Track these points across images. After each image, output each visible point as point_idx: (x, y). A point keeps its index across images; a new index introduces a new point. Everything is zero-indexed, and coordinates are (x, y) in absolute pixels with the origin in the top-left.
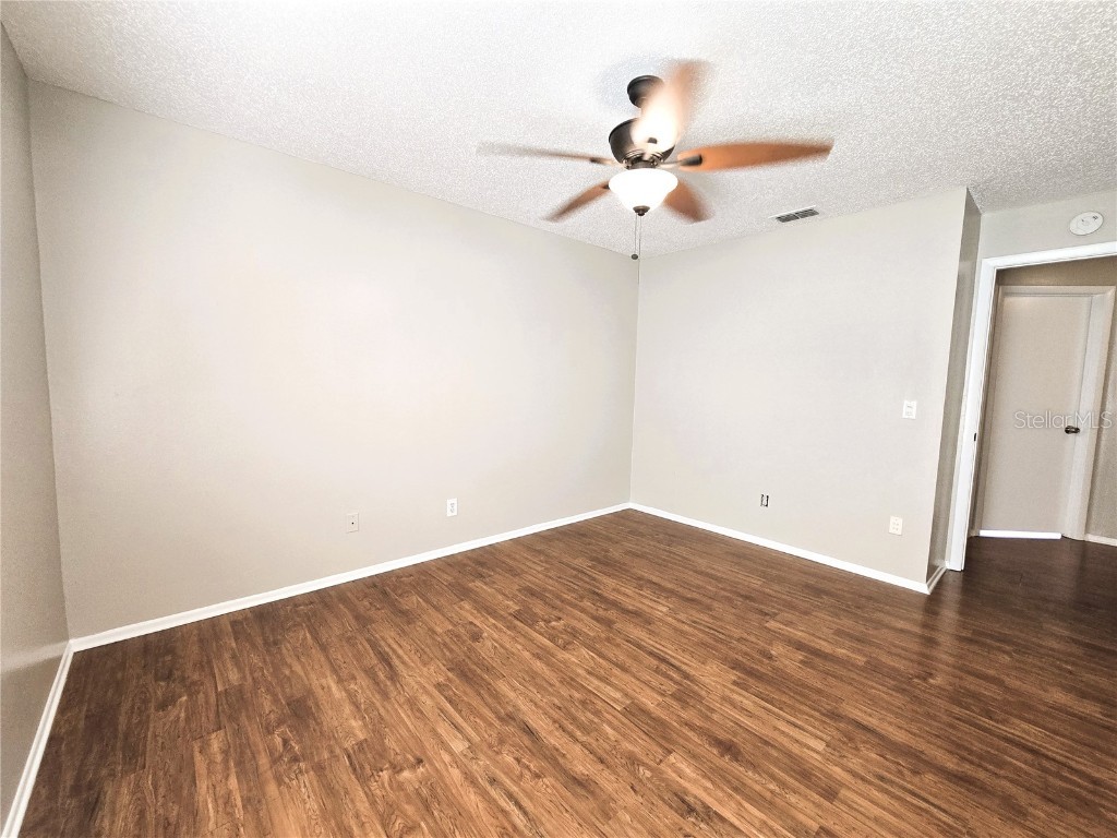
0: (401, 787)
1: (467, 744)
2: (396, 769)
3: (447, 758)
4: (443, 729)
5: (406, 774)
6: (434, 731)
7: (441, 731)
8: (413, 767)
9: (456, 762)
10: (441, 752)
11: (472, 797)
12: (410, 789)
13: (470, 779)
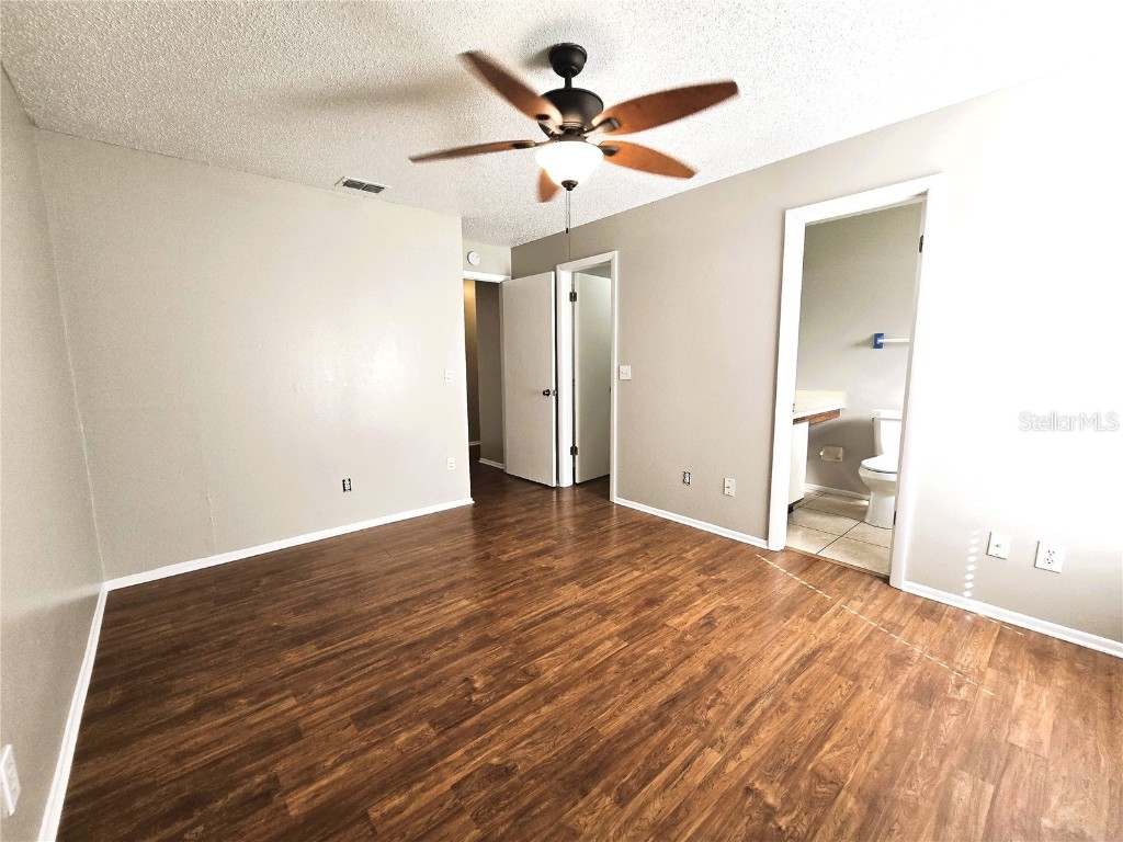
0: (787, 800)
1: (708, 750)
2: (770, 813)
3: (732, 765)
4: (696, 777)
5: (770, 800)
6: (702, 787)
7: (699, 779)
8: (759, 795)
9: (733, 755)
10: (727, 771)
11: (762, 736)
12: (784, 790)
13: (745, 740)
